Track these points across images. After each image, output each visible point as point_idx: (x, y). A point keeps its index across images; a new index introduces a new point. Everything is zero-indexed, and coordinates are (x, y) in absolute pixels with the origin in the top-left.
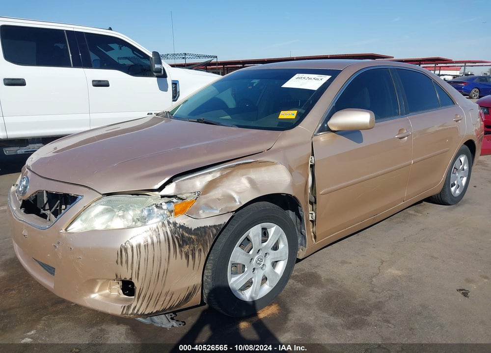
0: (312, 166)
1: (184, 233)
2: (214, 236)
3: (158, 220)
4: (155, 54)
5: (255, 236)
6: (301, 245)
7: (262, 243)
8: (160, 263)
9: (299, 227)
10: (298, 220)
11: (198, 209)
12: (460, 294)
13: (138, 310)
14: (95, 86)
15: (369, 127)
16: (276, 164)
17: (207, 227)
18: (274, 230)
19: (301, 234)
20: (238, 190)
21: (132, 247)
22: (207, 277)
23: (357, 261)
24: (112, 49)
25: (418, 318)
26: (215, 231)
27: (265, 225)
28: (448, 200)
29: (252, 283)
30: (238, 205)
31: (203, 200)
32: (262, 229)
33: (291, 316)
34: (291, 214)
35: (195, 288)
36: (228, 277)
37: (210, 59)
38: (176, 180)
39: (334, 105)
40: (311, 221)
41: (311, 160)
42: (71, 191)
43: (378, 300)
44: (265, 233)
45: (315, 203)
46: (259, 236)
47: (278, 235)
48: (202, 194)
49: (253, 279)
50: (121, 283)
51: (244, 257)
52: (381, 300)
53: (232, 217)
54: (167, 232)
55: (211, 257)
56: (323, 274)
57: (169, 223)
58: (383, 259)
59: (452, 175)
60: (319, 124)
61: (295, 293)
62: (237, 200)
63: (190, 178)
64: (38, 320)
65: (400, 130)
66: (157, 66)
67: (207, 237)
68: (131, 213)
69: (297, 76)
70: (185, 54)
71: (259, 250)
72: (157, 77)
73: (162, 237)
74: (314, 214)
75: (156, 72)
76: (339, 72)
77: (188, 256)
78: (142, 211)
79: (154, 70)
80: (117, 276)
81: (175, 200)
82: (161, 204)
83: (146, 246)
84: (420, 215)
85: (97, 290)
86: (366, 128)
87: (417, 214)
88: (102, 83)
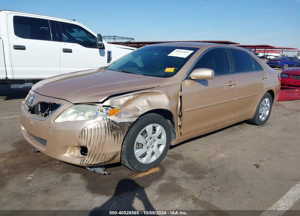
0: (181, 97)
1: (114, 125)
2: (128, 127)
3: (101, 117)
4: (99, 35)
5: (149, 130)
6: (173, 138)
7: (153, 134)
8: (101, 138)
9: (173, 128)
10: (172, 125)
11: (121, 113)
12: (255, 167)
13: (88, 162)
14: (64, 52)
15: (211, 78)
16: (162, 94)
17: (125, 122)
18: (159, 128)
19: (174, 132)
20: (141, 106)
21: (88, 130)
22: (124, 148)
23: (204, 150)
24: (74, 32)
25: (231, 176)
26: (129, 125)
27: (155, 125)
28: (258, 123)
29: (146, 154)
30: (141, 113)
31: (124, 109)
32: (153, 127)
33: (166, 173)
34: (169, 121)
35: (117, 153)
36: (135, 150)
37: (130, 40)
38: (110, 98)
39: (194, 66)
40: (179, 126)
41: (180, 94)
42: (57, 102)
43: (212, 168)
44: (154, 129)
45: (182, 116)
46: (151, 130)
47: (161, 131)
48: (123, 107)
49: (147, 152)
50: (80, 149)
51: (143, 140)
52: (213, 168)
53: (138, 119)
54: (105, 123)
55: (126, 138)
56: (184, 155)
57: (106, 119)
58: (217, 149)
59: (260, 109)
60: (185, 76)
61: (169, 163)
62: (141, 111)
63: (118, 98)
64: (35, 170)
65: (230, 81)
66: (99, 42)
67: (125, 128)
68: (88, 113)
69: (176, 50)
70: (115, 37)
71: (151, 138)
72: (99, 48)
73: (103, 125)
74: (181, 122)
75: (99, 46)
76: (198, 49)
77: (115, 136)
78: (93, 113)
79: (98, 44)
80: (79, 144)
81: (109, 108)
82: (103, 110)
83: (95, 129)
84: (242, 130)
85: (68, 152)
86: (210, 78)
87: (240, 129)
88: (68, 51)
